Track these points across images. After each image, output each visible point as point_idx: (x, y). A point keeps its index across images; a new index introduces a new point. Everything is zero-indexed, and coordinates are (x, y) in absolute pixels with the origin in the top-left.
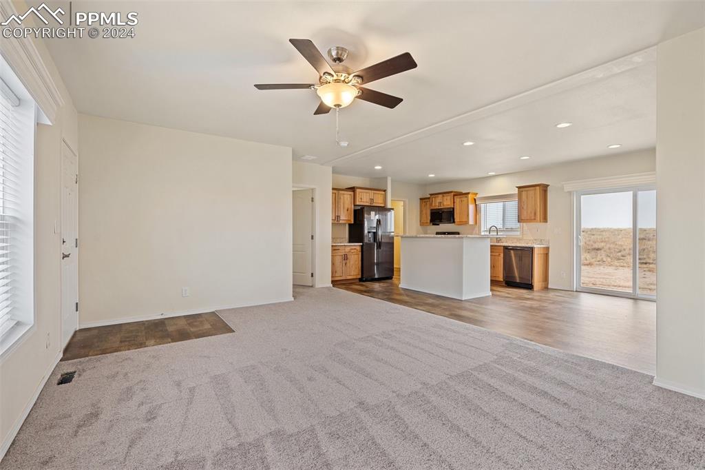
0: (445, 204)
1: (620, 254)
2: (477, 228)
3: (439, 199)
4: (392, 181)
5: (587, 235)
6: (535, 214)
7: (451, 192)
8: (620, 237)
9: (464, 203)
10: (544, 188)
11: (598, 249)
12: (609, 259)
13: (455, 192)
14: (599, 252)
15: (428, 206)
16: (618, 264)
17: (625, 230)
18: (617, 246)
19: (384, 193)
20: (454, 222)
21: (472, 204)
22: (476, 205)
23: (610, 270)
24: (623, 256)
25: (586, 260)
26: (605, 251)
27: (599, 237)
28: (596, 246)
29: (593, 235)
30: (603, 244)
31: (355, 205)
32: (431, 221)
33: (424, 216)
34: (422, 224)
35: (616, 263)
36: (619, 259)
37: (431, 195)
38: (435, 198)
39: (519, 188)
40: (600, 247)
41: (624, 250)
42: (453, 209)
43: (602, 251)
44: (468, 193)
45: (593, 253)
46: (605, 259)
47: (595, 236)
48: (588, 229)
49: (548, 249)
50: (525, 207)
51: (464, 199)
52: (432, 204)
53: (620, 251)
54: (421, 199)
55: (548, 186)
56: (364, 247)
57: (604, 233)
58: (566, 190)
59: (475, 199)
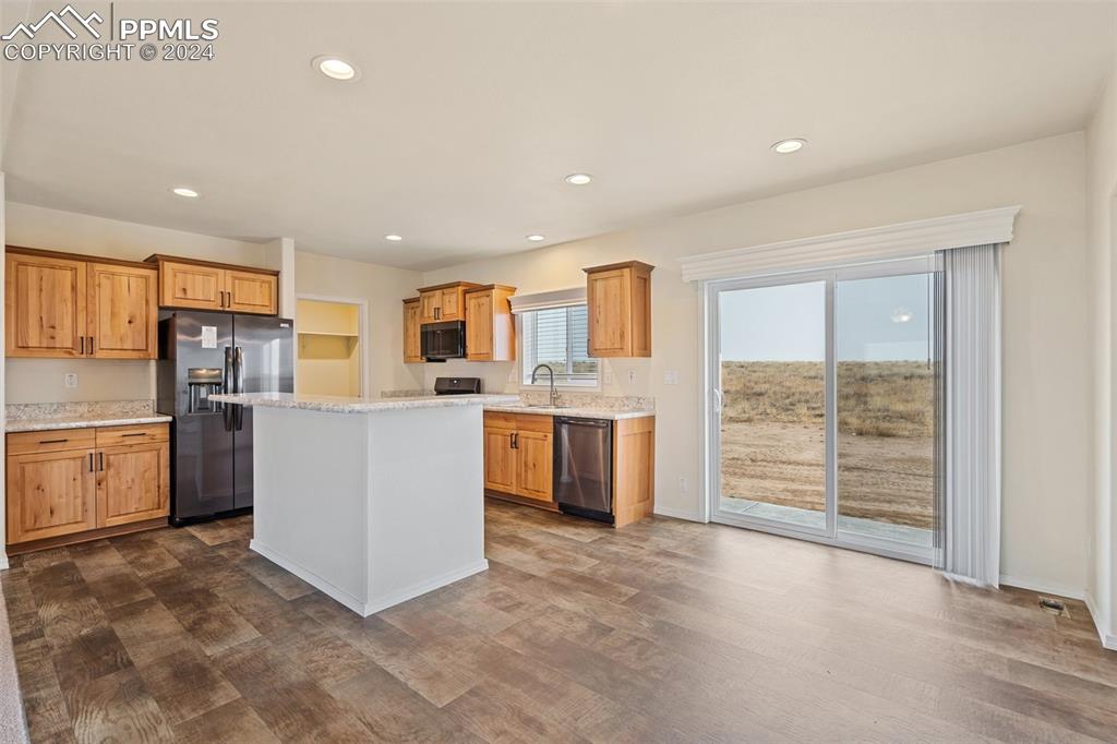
0: (447, 312)
1: (787, 401)
2: (515, 370)
3: (436, 300)
4: (299, 249)
5: (747, 372)
6: (622, 336)
7: (458, 284)
8: (787, 374)
9: (485, 309)
10: (643, 273)
11: (761, 394)
12: (774, 411)
13: (467, 284)
14: (761, 398)
15: (417, 317)
16: (786, 419)
17: (792, 364)
18: (784, 390)
19: (273, 278)
20: (465, 355)
21: (501, 312)
22: (513, 316)
23: (775, 429)
24: (792, 404)
25: (745, 412)
26: (769, 397)
27: (761, 374)
28: (757, 389)
29: (755, 372)
30: (767, 386)
31: (160, 308)
32: (424, 352)
33: (411, 340)
34: (408, 359)
35: (783, 417)
36: (788, 410)
37: (422, 291)
38: (429, 297)
39: (590, 271)
40: (763, 390)
41: (793, 394)
42: (464, 324)
43: (766, 397)
44: (491, 287)
45: (753, 401)
46: (768, 411)
47: (757, 374)
48: (748, 363)
49: (651, 419)
50: (602, 321)
51: (484, 300)
52: (422, 313)
53: (788, 397)
54: (406, 302)
55: (652, 268)
56: (179, 426)
57: (768, 369)
58: (686, 279)
59: (509, 302)
